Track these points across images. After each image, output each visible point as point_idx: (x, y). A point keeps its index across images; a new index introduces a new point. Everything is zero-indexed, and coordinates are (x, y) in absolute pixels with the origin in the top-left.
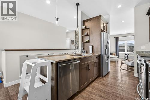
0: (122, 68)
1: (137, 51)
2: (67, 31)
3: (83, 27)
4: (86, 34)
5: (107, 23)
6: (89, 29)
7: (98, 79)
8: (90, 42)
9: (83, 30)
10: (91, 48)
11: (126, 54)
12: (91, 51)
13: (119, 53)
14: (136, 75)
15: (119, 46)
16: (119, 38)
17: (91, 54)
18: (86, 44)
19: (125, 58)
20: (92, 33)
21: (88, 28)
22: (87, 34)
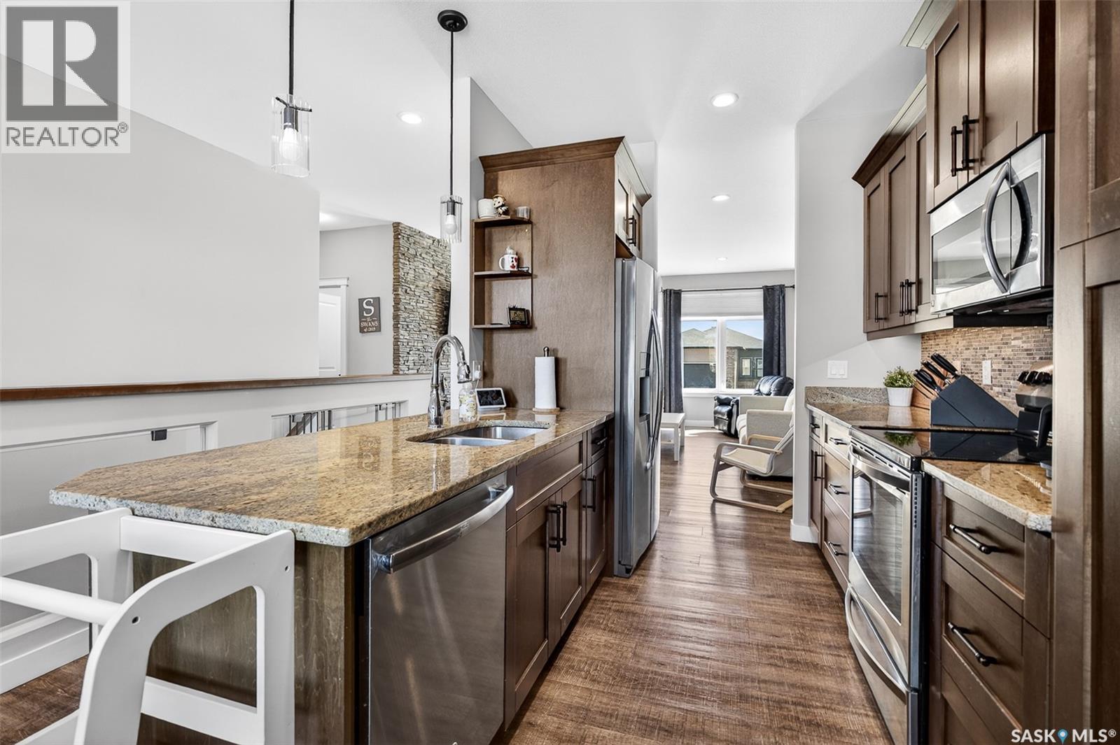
0: (720, 495)
1: (808, 389)
2: (325, 219)
3: (488, 209)
4: (507, 263)
5: (643, 199)
6: (527, 229)
7: (601, 594)
8: (538, 322)
9: (482, 231)
10: (544, 368)
11: (722, 402)
12: (544, 397)
13: (685, 391)
14: (802, 531)
15: (682, 346)
16: (683, 295)
17: (550, 412)
18: (503, 342)
19: (717, 421)
20: (549, 263)
21: (521, 222)
22: (519, 260)
